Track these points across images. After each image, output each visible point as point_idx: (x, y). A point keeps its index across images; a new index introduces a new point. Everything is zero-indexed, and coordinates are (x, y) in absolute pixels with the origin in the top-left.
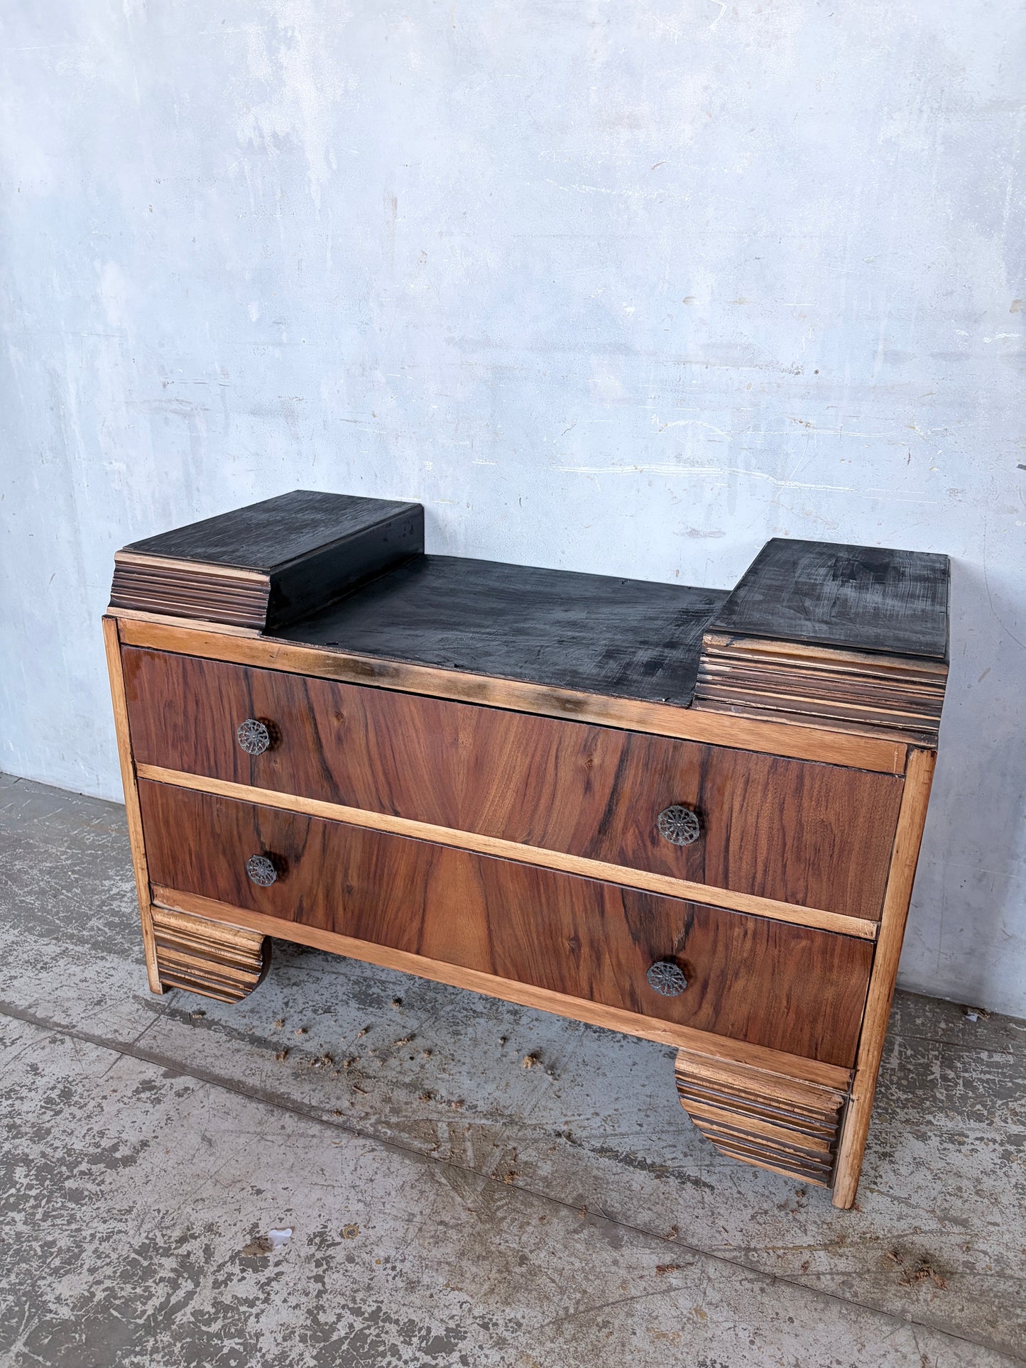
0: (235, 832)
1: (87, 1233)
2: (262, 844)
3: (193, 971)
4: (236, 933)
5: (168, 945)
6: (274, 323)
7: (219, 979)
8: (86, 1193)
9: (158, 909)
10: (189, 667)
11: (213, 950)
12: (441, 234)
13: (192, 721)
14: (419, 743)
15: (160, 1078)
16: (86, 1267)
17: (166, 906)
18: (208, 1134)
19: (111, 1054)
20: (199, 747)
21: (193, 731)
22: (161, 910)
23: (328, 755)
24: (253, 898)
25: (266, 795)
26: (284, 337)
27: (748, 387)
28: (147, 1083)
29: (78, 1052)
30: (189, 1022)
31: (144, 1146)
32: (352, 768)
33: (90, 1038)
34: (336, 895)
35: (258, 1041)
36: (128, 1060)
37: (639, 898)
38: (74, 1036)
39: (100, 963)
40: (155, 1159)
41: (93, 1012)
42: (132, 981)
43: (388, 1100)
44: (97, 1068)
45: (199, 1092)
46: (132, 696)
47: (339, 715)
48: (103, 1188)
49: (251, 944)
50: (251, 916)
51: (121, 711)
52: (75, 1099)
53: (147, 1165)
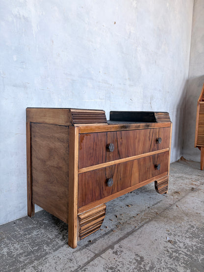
0: (101, 177)
2: (106, 177)
3: (90, 228)
6: (22, 62)
7: (96, 224)
8: (151, 266)
10: (95, 136)
12: (62, 51)
13: (94, 150)
14: (132, 139)
15: (113, 250)
17: (81, 213)
18: (137, 244)
19: (98, 258)
20: (95, 157)
21: (94, 153)
22: (81, 215)
23: (119, 148)
24: (103, 194)
25: (107, 164)
26: (24, 66)
28: (114, 253)
29: (93, 265)
30: (92, 243)
31: (137, 255)
32: (123, 150)
33: (88, 262)
34: (119, 182)
35: (106, 234)
36: (103, 255)
37: (154, 156)
38: (85, 266)
39: (48, 259)
40: (142, 253)
41: (75, 261)
42: (65, 253)
43: (134, 221)
44: (103, 261)
45: (122, 244)
46: (80, 148)
47: (121, 138)
48: (150, 263)
49: (105, 207)
50: (102, 200)
51: (77, 154)
52: (114, 267)
53: (144, 255)
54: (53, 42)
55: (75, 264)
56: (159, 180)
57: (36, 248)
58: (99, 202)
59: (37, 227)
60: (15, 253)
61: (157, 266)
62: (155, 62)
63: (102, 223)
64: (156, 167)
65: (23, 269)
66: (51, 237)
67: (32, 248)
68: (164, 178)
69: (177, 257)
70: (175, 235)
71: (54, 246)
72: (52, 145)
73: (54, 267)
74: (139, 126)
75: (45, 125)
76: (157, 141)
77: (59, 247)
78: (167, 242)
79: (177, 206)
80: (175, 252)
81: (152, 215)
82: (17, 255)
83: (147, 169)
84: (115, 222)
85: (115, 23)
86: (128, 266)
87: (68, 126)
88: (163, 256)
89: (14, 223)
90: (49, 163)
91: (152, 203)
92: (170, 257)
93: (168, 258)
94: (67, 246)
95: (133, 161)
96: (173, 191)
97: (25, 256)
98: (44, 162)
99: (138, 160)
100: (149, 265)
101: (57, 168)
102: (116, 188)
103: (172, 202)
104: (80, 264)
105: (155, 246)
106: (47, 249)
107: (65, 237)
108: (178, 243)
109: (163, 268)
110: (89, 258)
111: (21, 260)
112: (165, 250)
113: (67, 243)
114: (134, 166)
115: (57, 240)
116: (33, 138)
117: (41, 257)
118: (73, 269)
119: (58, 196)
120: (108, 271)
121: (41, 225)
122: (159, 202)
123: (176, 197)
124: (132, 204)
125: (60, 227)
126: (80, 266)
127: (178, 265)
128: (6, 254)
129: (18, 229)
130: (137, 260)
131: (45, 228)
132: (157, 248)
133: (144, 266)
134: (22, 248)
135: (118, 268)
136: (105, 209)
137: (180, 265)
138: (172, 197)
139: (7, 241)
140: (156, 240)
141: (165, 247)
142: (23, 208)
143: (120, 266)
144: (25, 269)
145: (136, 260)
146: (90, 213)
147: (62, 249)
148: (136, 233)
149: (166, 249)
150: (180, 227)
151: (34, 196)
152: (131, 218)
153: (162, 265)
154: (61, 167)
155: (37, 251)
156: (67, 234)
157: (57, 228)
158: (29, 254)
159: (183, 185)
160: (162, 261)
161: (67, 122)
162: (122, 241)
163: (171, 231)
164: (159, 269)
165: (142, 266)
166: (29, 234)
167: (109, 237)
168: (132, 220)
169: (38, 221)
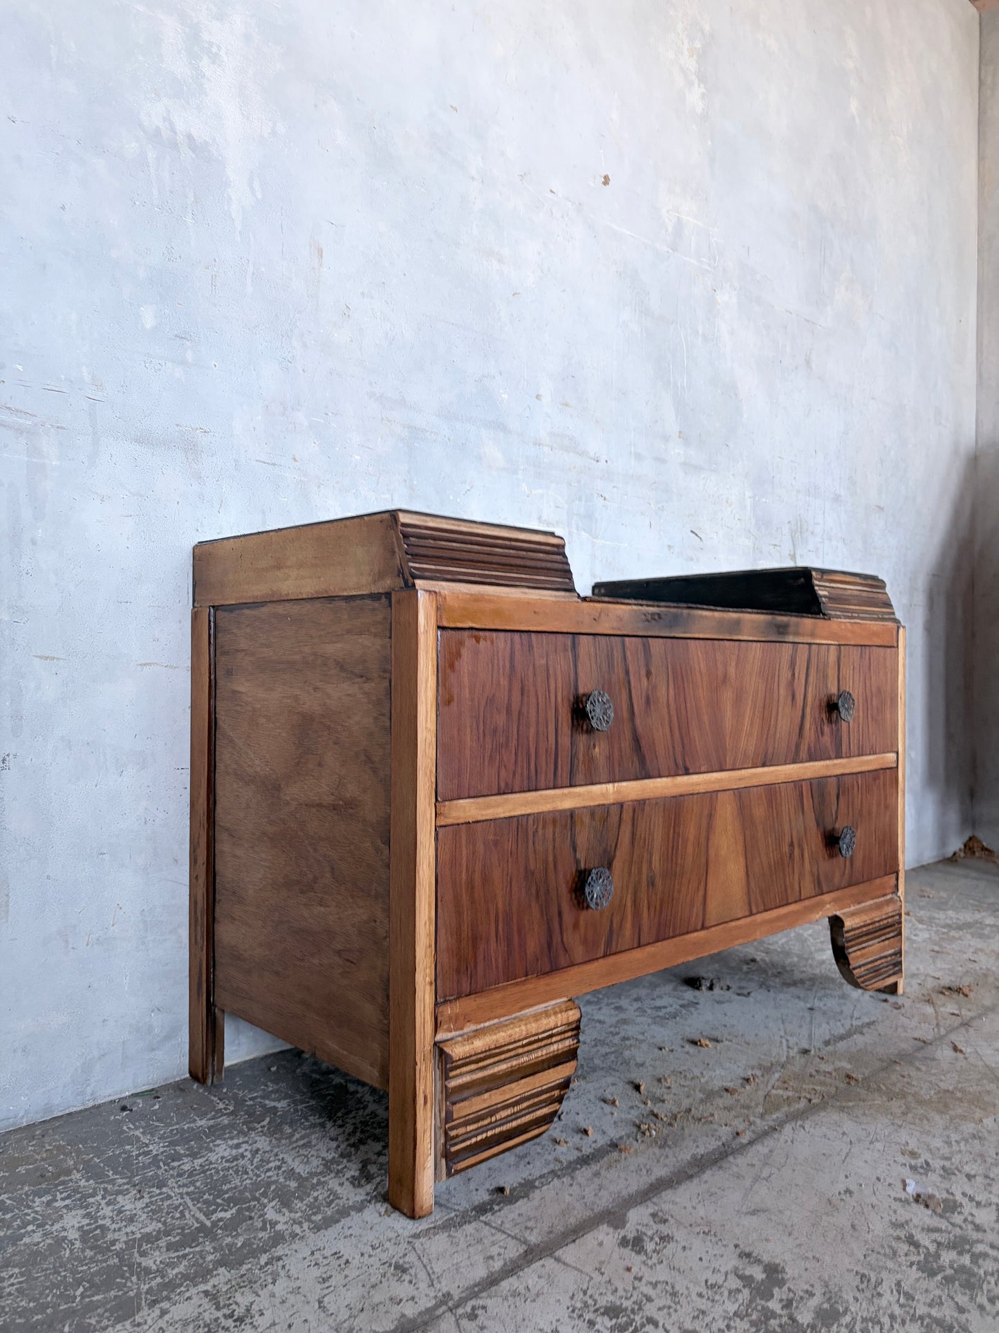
0: (551, 859)
1: (897, 1311)
2: (577, 862)
3: (498, 1116)
4: (546, 1014)
5: (466, 1094)
6: (176, 336)
7: (531, 1102)
8: (826, 1306)
9: (449, 1042)
10: (517, 646)
11: (514, 1063)
12: (363, 294)
13: (515, 717)
14: (702, 687)
15: (622, 1233)
16: (956, 1315)
17: (453, 1034)
18: (744, 1209)
19: (543, 1266)
20: (520, 754)
21: (515, 732)
22: (454, 1041)
23: (638, 722)
24: (564, 947)
25: (579, 795)
26: (189, 356)
27: (575, 468)
28: (624, 1242)
29: (515, 1294)
30: (513, 1199)
31: (748, 1255)
32: (657, 731)
33: (492, 1281)
34: (643, 895)
35: (585, 1161)
36: (569, 1253)
37: (818, 786)
38: (476, 1295)
39: (286, 1261)
40: (776, 1250)
41: (422, 1275)
42: (370, 1237)
43: (728, 1109)
44: (568, 1280)
45: (666, 1207)
46: (445, 700)
47: (648, 674)
48: (818, 1291)
49: (573, 1015)
50: (557, 980)
51: (432, 725)
52: (627, 1304)
53: (787, 1257)
54: (320, 252)
55: (423, 1285)
56: (853, 914)
57: (228, 1215)
58: (542, 984)
59: (232, 1126)
60: (120, 1237)
61: (859, 1309)
62: (808, 362)
63: (560, 1100)
64: (832, 841)
65: (155, 1302)
66: (301, 1169)
67: (207, 1215)
68: (879, 907)
69: (962, 1269)
70: (947, 1173)
71: (315, 1207)
72: (311, 703)
73: (313, 1298)
74: (738, 622)
75: (280, 609)
76: (831, 707)
77: (344, 1213)
78: (907, 1201)
79: (955, 1049)
80: (952, 1246)
81: (822, 1084)
82: (130, 1244)
83: (786, 849)
84: (628, 1109)
85: (606, 181)
86: (703, 1304)
87: (388, 595)
88: (890, 1264)
89: (124, 1109)
90: (294, 792)
91: (823, 1031)
92: (929, 1268)
93: (914, 1273)
94: (382, 1207)
95: (711, 796)
96: (930, 983)
97: (169, 1247)
98: (271, 788)
99: (741, 795)
100: (813, 1302)
101: (335, 808)
102: (628, 925)
103: (927, 1032)
104: (445, 1286)
105: (843, 1220)
106: (282, 1219)
107: (373, 1169)
108: (968, 1208)
109: (892, 1317)
110: (497, 1265)
111: (147, 1262)
112: (898, 1238)
113: (385, 1198)
114: (719, 823)
115: (333, 1183)
116: (221, 683)
117: (251, 1251)
118: (410, 1311)
119: (339, 952)
120: (591, 1323)
121: (253, 1118)
122: (859, 1030)
123: (951, 1007)
124: (716, 1034)
125: (349, 1128)
126: (448, 1295)
127: (971, 1306)
128: (73, 1235)
129: (137, 1133)
130: (747, 1280)
131: (274, 1131)
132: (853, 1226)
133: (788, 1304)
134: (154, 1212)
135: (650, 1310)
136: (576, 1028)
137: (981, 1307)
138: (929, 1010)
139: (83, 1183)
140: (848, 1191)
141: (896, 1225)
142: (167, 1038)
143: (659, 1303)
144: (165, 1305)
145: (741, 1277)
146: (501, 1037)
147: (355, 1217)
148: (741, 1160)
149: (902, 1234)
150: (974, 1137)
151: (220, 974)
152: (710, 1095)
153: (884, 1302)
154: (351, 804)
155: (231, 1226)
156: (382, 1159)
157: (333, 1132)
158: (189, 1239)
159: (982, 958)
160: (884, 1289)
161: (381, 576)
162: (668, 1195)
163: (925, 1156)
164: (864, 1320)
165: (774, 1305)
166: (194, 1155)
167: (597, 1174)
168: (720, 1102)
169: (240, 1103)
